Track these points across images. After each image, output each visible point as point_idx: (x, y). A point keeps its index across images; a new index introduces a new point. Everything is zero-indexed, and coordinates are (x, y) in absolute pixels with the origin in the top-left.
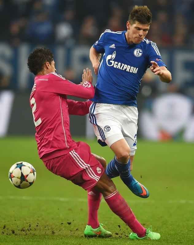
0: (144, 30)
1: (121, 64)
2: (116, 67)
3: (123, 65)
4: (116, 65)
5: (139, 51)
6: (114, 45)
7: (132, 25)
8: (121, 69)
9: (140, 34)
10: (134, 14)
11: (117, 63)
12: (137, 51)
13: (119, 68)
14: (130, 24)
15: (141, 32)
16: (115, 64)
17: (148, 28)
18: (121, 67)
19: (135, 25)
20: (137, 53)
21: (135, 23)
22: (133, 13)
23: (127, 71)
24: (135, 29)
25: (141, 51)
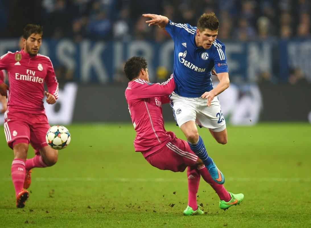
0: (214, 36)
1: (190, 64)
2: (186, 65)
3: (192, 65)
4: (186, 64)
5: (206, 55)
6: (186, 43)
7: (201, 32)
8: (190, 67)
9: (210, 40)
10: (203, 22)
11: (187, 62)
12: (204, 55)
13: (188, 67)
14: (199, 31)
15: (211, 38)
16: (185, 62)
17: (217, 33)
18: (190, 66)
19: (205, 32)
20: (205, 56)
21: (204, 30)
22: (201, 22)
23: (195, 70)
24: (205, 36)
25: (207, 55)
